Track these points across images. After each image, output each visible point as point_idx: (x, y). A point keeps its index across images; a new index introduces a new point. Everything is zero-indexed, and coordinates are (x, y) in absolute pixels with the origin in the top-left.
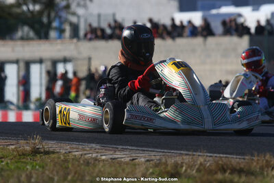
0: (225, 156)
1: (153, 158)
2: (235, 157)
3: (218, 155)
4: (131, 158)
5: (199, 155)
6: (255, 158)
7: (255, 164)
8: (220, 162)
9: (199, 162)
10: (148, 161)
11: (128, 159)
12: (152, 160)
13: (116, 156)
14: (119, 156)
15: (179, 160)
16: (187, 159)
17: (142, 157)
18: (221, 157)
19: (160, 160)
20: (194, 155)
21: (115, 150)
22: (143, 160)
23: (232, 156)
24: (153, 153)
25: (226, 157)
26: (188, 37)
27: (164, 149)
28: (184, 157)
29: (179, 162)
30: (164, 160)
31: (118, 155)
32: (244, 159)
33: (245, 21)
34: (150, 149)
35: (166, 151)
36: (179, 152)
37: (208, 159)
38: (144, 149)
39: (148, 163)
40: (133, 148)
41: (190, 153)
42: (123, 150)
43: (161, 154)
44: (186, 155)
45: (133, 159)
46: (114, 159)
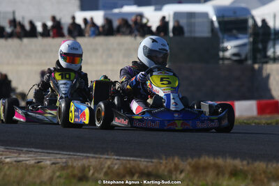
0: (132, 158)
1: (59, 160)
2: (143, 160)
3: (125, 158)
4: (37, 161)
5: (106, 158)
6: (164, 162)
7: (163, 167)
8: (128, 166)
9: (106, 165)
10: (53, 164)
11: (33, 162)
12: (58, 163)
13: (21, 159)
14: (24, 159)
15: (85, 162)
16: (93, 162)
17: (47, 160)
18: (128, 160)
19: (66, 162)
20: (101, 158)
21: (20, 153)
22: (48, 162)
23: (139, 159)
24: (59, 156)
25: (133, 160)
26: (90, 36)
27: (70, 151)
28: (91, 160)
29: (86, 165)
30: (70, 164)
31: (23, 157)
32: (152, 162)
33: (148, 21)
34: (55, 152)
35: (71, 153)
36: (85, 155)
37: (115, 162)
38: (49, 151)
39: (54, 165)
40: (38, 150)
41: (96, 156)
42: (28, 152)
43: (66, 156)
44: (93, 157)
45: (39, 162)
46: (19, 162)
